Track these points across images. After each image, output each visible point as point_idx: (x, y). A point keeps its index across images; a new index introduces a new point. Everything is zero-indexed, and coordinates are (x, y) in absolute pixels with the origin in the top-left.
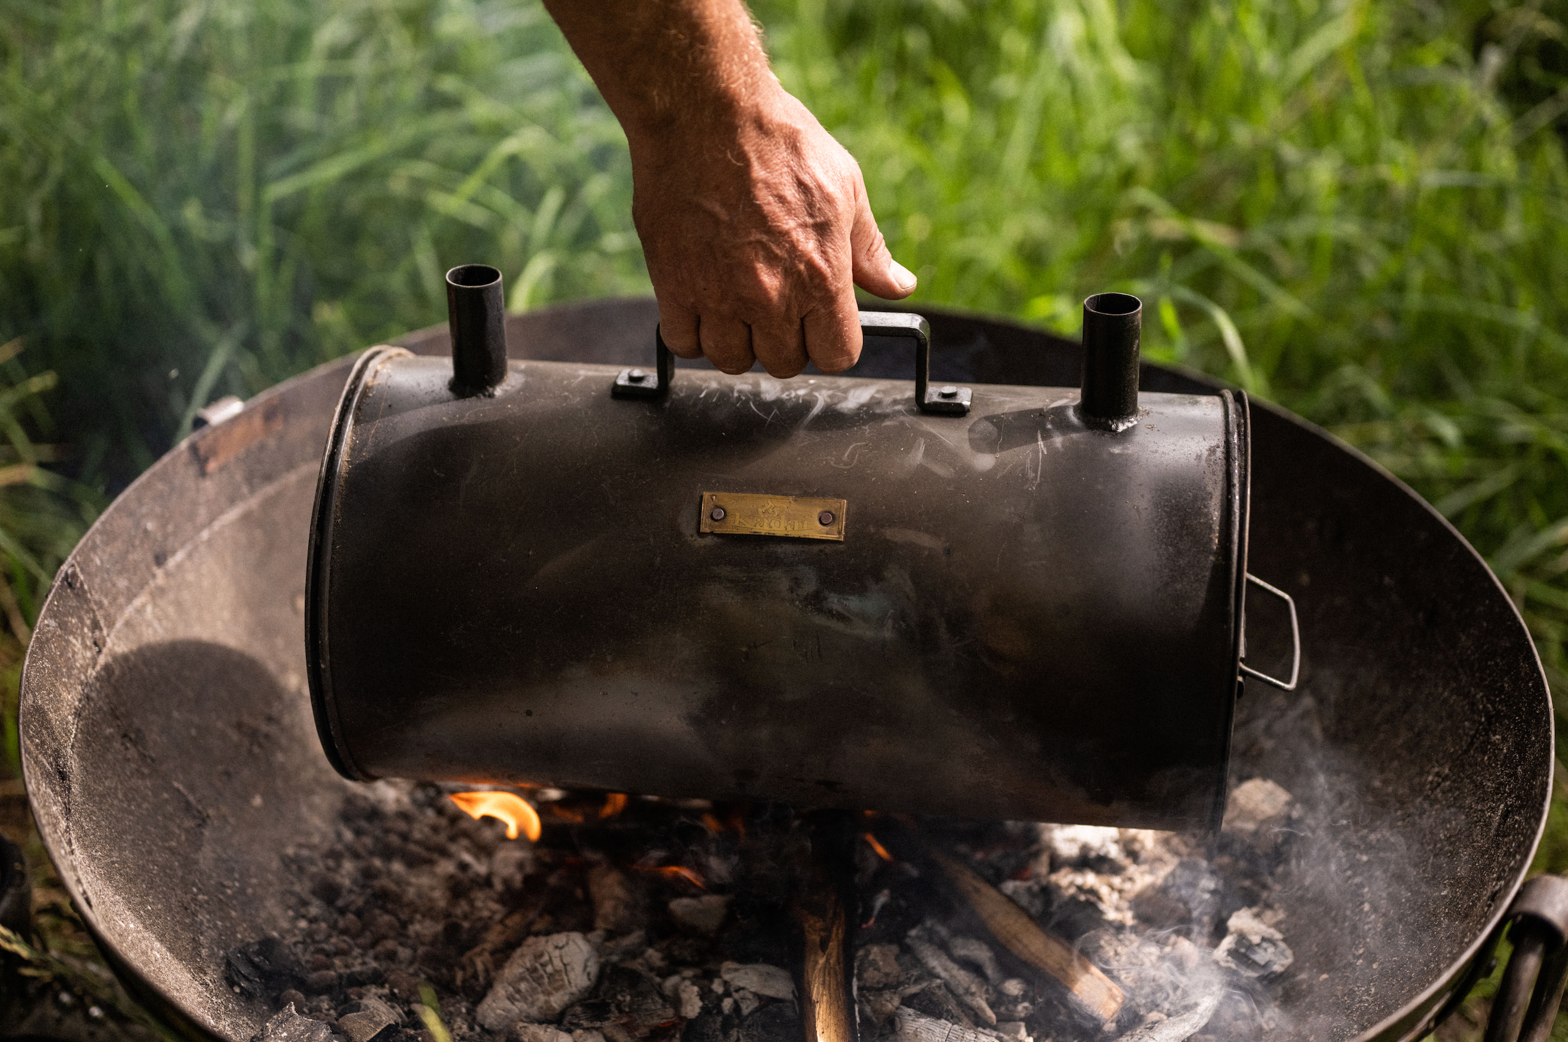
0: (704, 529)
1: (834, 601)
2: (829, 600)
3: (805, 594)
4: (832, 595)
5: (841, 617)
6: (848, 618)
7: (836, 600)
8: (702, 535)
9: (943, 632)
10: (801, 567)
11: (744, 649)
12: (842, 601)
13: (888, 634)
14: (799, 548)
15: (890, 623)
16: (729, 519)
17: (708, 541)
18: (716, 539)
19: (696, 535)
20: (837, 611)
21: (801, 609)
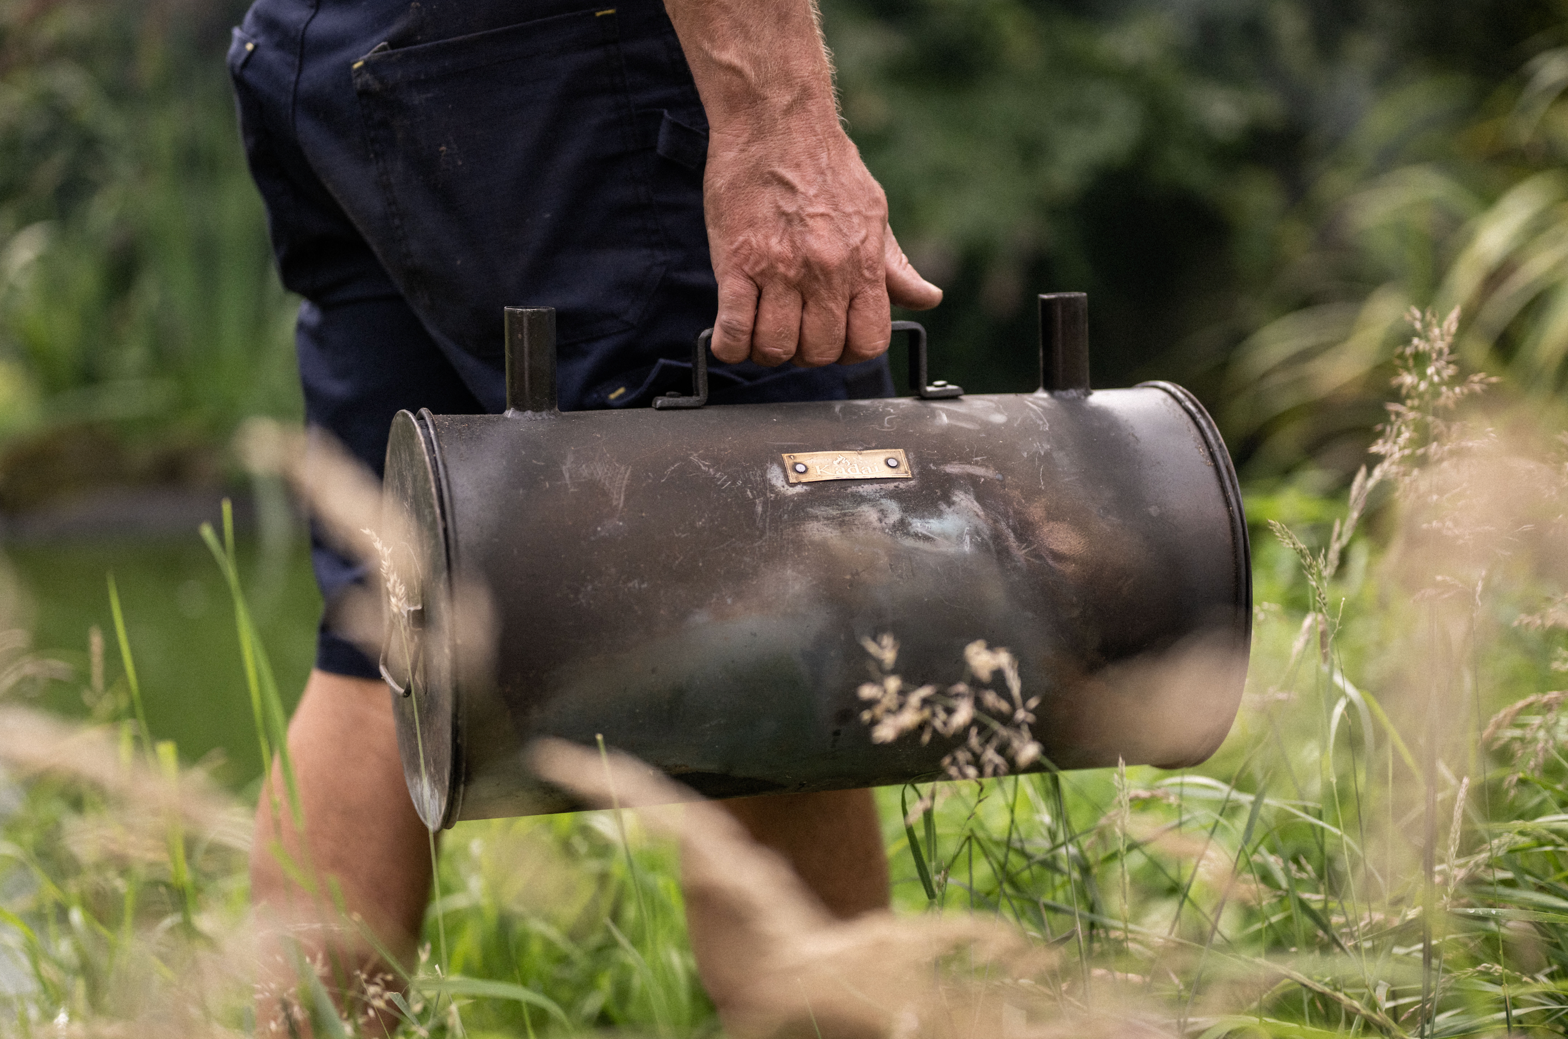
0: (792, 480)
1: (917, 525)
2: (914, 525)
3: (892, 522)
4: (915, 520)
5: (926, 538)
6: (933, 538)
7: (919, 524)
8: (793, 485)
9: (1012, 540)
10: (883, 501)
11: (848, 577)
12: (925, 524)
13: (967, 548)
14: (877, 486)
15: (968, 538)
16: (811, 471)
17: (799, 489)
18: (805, 487)
19: (786, 486)
20: (921, 533)
21: (891, 535)
